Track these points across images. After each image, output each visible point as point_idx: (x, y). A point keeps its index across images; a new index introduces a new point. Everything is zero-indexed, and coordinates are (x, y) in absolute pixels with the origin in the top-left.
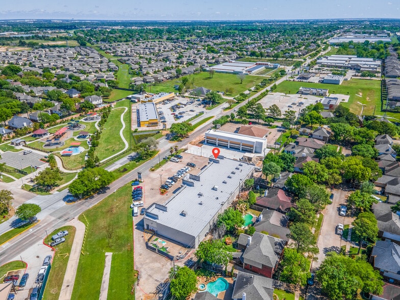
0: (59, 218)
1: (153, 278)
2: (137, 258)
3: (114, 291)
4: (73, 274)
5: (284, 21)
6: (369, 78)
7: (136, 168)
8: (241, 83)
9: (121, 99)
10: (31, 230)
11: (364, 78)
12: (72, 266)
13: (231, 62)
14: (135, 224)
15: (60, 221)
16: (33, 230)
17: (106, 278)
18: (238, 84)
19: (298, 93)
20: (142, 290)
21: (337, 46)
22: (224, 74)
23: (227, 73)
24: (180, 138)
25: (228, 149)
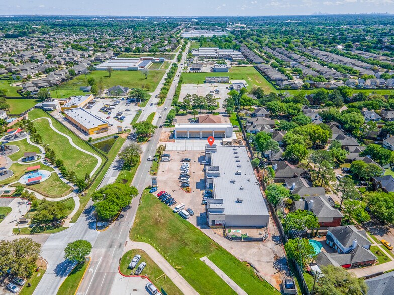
0: (111, 246)
1: (263, 262)
2: (232, 252)
3: (245, 285)
4: (190, 289)
5: (121, 17)
6: (244, 65)
7: (135, 176)
8: (146, 78)
9: (29, 110)
10: (91, 270)
11: (241, 65)
12: (181, 283)
13: (114, 59)
14: (196, 225)
15: (114, 249)
16: (94, 269)
17: (226, 278)
18: (143, 79)
19: (204, 82)
20: (266, 275)
21: (193, 39)
22: (119, 72)
23: (121, 70)
24: (146, 138)
25: (201, 139)
